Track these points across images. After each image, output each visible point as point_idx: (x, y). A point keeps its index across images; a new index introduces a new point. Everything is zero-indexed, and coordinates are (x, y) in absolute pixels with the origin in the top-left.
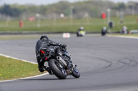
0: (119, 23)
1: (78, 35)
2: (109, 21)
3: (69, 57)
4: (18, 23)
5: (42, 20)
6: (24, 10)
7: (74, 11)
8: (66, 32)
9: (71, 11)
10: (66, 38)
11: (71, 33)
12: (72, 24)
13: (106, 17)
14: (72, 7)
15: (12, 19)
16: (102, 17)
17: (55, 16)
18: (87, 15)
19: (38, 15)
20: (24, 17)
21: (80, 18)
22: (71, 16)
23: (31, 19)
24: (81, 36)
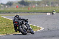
1: (52, 14)
3: (29, 25)
4: (28, 8)
5: (38, 7)
6: (30, 3)
7: (52, 3)
8: (48, 12)
10: (49, 15)
12: (51, 9)
15: (25, 6)
17: (44, 5)
19: (36, 5)
20: (30, 6)
22: (51, 6)
23: (33, 7)
24: (54, 14)
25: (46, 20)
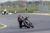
0: (29, 9)
2: (26, 8)
5: (2, 8)
7: (13, 5)
8: (10, 12)
9: (12, 5)
11: (12, 13)
12: (12, 9)
13: (25, 7)
14: (12, 3)
16: (23, 7)
17: (6, 6)
18: (18, 6)
21: (15, 7)
22: (12, 7)
25: (8, 19)
